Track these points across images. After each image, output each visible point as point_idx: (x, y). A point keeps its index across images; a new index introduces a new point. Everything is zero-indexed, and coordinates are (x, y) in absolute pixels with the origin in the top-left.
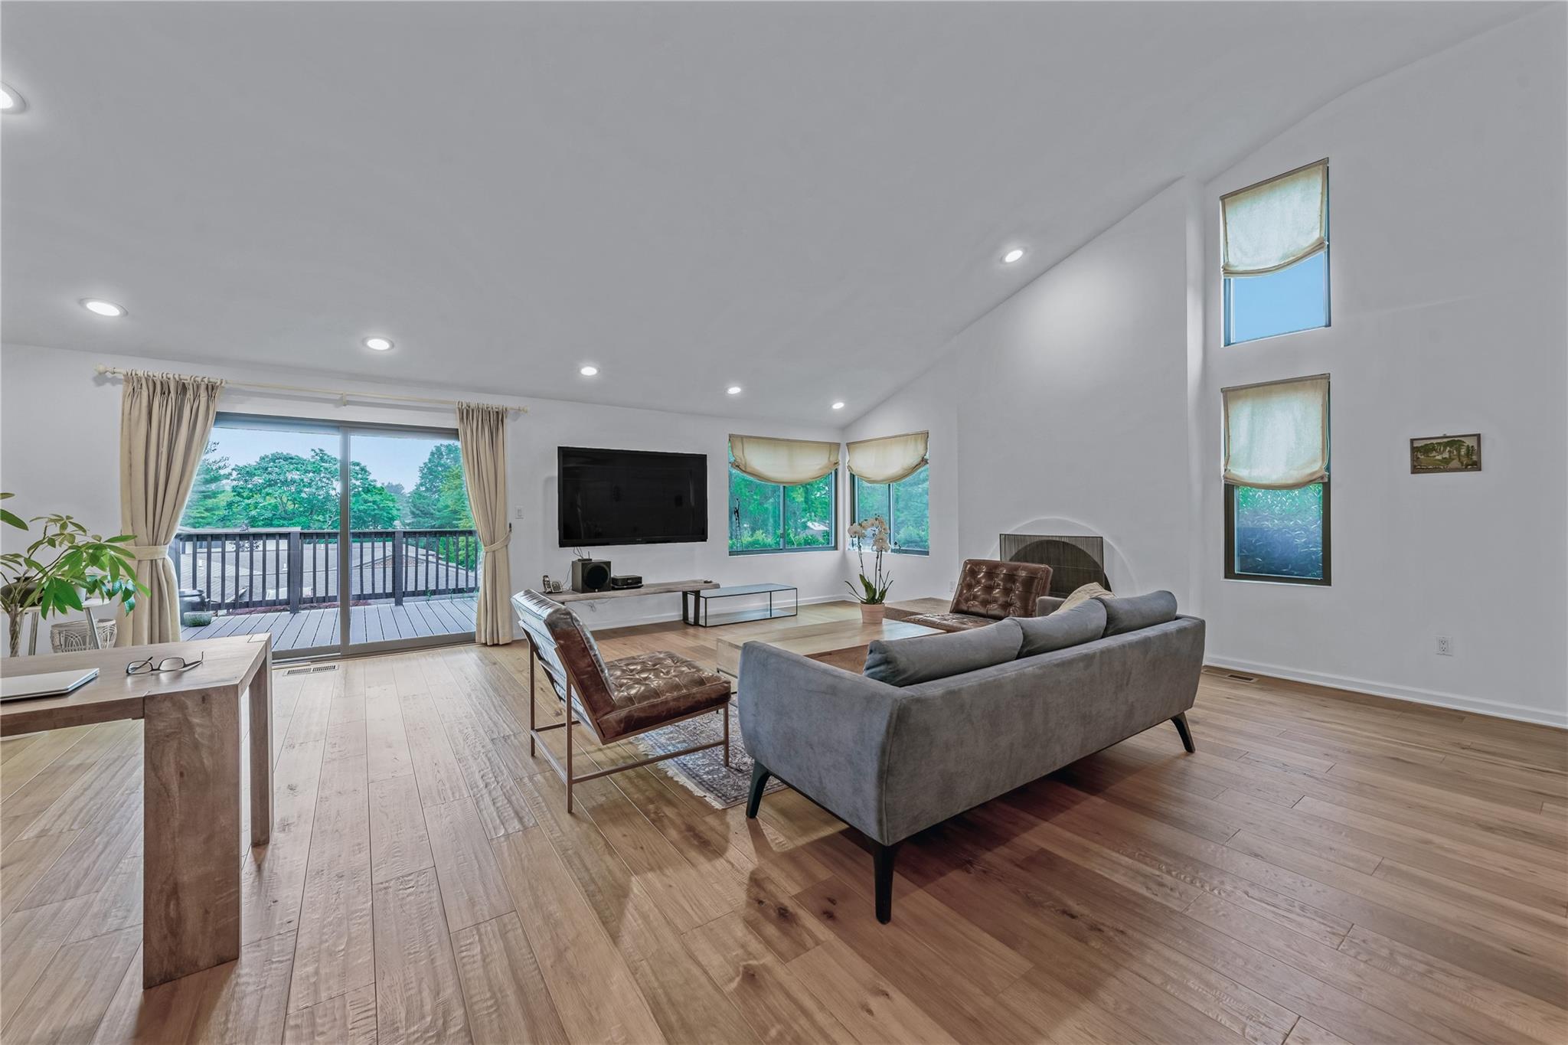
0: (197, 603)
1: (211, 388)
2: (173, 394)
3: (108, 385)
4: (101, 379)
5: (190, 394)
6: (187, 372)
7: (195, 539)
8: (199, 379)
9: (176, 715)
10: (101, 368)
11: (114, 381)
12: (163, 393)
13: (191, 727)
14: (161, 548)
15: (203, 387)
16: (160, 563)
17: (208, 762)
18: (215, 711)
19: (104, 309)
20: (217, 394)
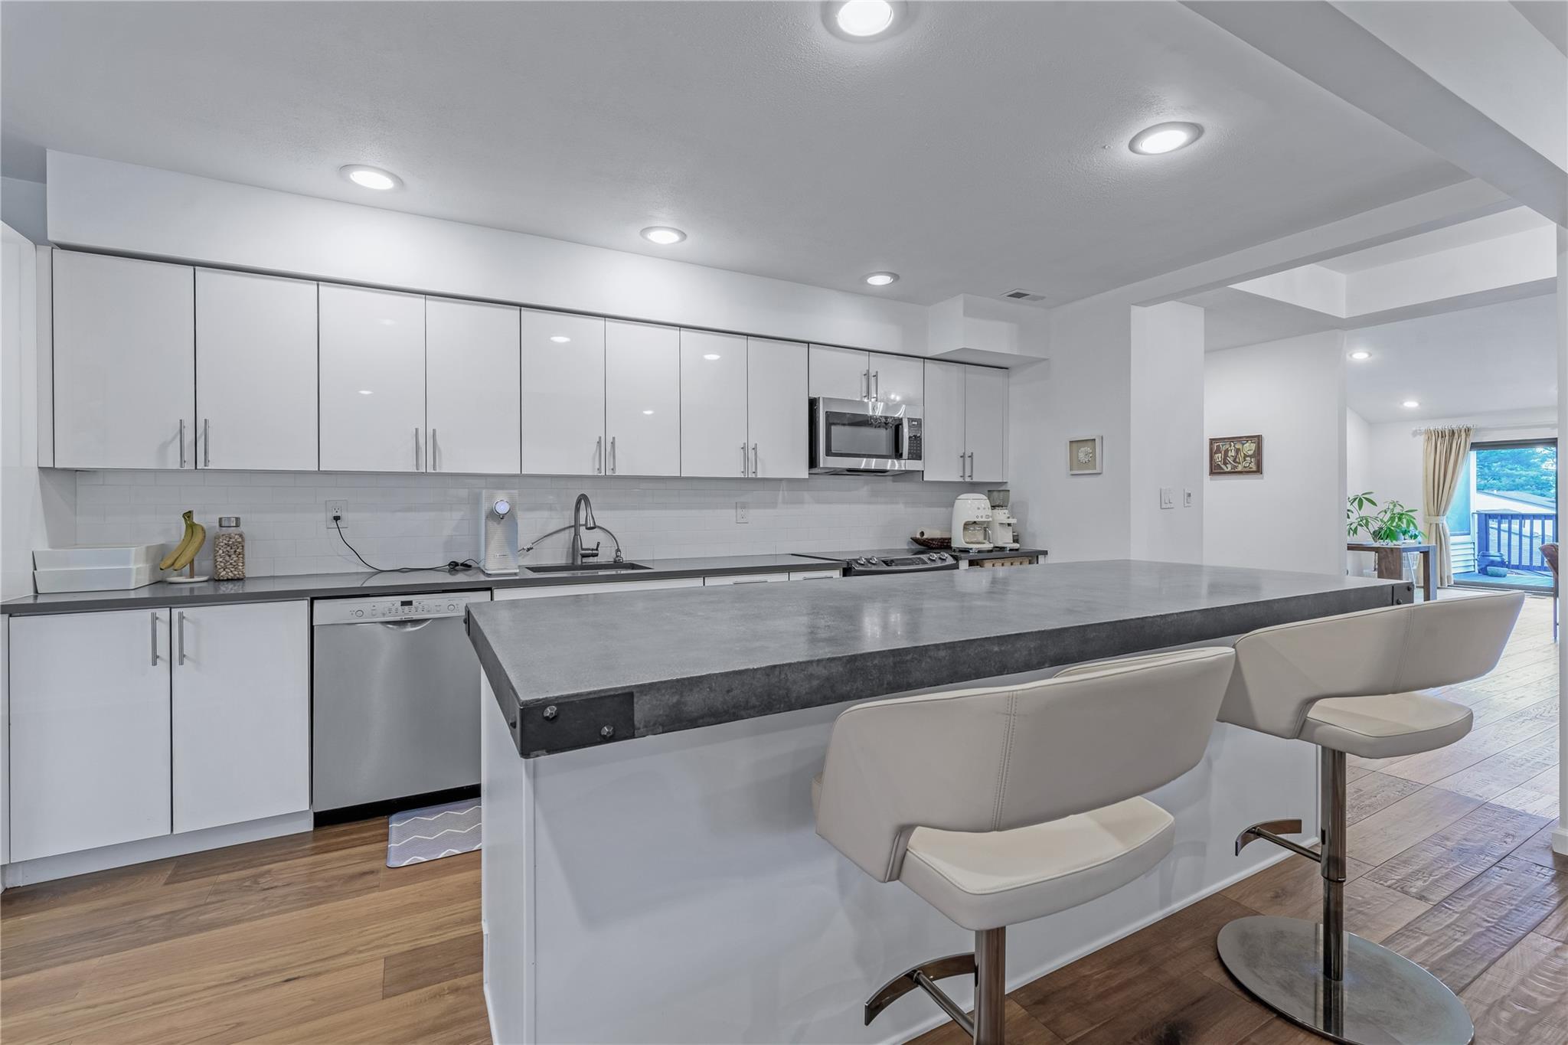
0: (1499, 562)
1: (1468, 431)
2: (1447, 438)
3: (1418, 436)
4: (1415, 434)
5: (1456, 435)
6: (1455, 424)
7: (1499, 518)
8: (1461, 427)
9: (1385, 553)
10: (1414, 429)
11: (1420, 434)
12: (1442, 437)
13: (1388, 557)
14: (1440, 518)
15: (1463, 431)
16: (1441, 525)
17: (1392, 567)
18: (1395, 554)
19: (1411, 404)
20: (1471, 433)
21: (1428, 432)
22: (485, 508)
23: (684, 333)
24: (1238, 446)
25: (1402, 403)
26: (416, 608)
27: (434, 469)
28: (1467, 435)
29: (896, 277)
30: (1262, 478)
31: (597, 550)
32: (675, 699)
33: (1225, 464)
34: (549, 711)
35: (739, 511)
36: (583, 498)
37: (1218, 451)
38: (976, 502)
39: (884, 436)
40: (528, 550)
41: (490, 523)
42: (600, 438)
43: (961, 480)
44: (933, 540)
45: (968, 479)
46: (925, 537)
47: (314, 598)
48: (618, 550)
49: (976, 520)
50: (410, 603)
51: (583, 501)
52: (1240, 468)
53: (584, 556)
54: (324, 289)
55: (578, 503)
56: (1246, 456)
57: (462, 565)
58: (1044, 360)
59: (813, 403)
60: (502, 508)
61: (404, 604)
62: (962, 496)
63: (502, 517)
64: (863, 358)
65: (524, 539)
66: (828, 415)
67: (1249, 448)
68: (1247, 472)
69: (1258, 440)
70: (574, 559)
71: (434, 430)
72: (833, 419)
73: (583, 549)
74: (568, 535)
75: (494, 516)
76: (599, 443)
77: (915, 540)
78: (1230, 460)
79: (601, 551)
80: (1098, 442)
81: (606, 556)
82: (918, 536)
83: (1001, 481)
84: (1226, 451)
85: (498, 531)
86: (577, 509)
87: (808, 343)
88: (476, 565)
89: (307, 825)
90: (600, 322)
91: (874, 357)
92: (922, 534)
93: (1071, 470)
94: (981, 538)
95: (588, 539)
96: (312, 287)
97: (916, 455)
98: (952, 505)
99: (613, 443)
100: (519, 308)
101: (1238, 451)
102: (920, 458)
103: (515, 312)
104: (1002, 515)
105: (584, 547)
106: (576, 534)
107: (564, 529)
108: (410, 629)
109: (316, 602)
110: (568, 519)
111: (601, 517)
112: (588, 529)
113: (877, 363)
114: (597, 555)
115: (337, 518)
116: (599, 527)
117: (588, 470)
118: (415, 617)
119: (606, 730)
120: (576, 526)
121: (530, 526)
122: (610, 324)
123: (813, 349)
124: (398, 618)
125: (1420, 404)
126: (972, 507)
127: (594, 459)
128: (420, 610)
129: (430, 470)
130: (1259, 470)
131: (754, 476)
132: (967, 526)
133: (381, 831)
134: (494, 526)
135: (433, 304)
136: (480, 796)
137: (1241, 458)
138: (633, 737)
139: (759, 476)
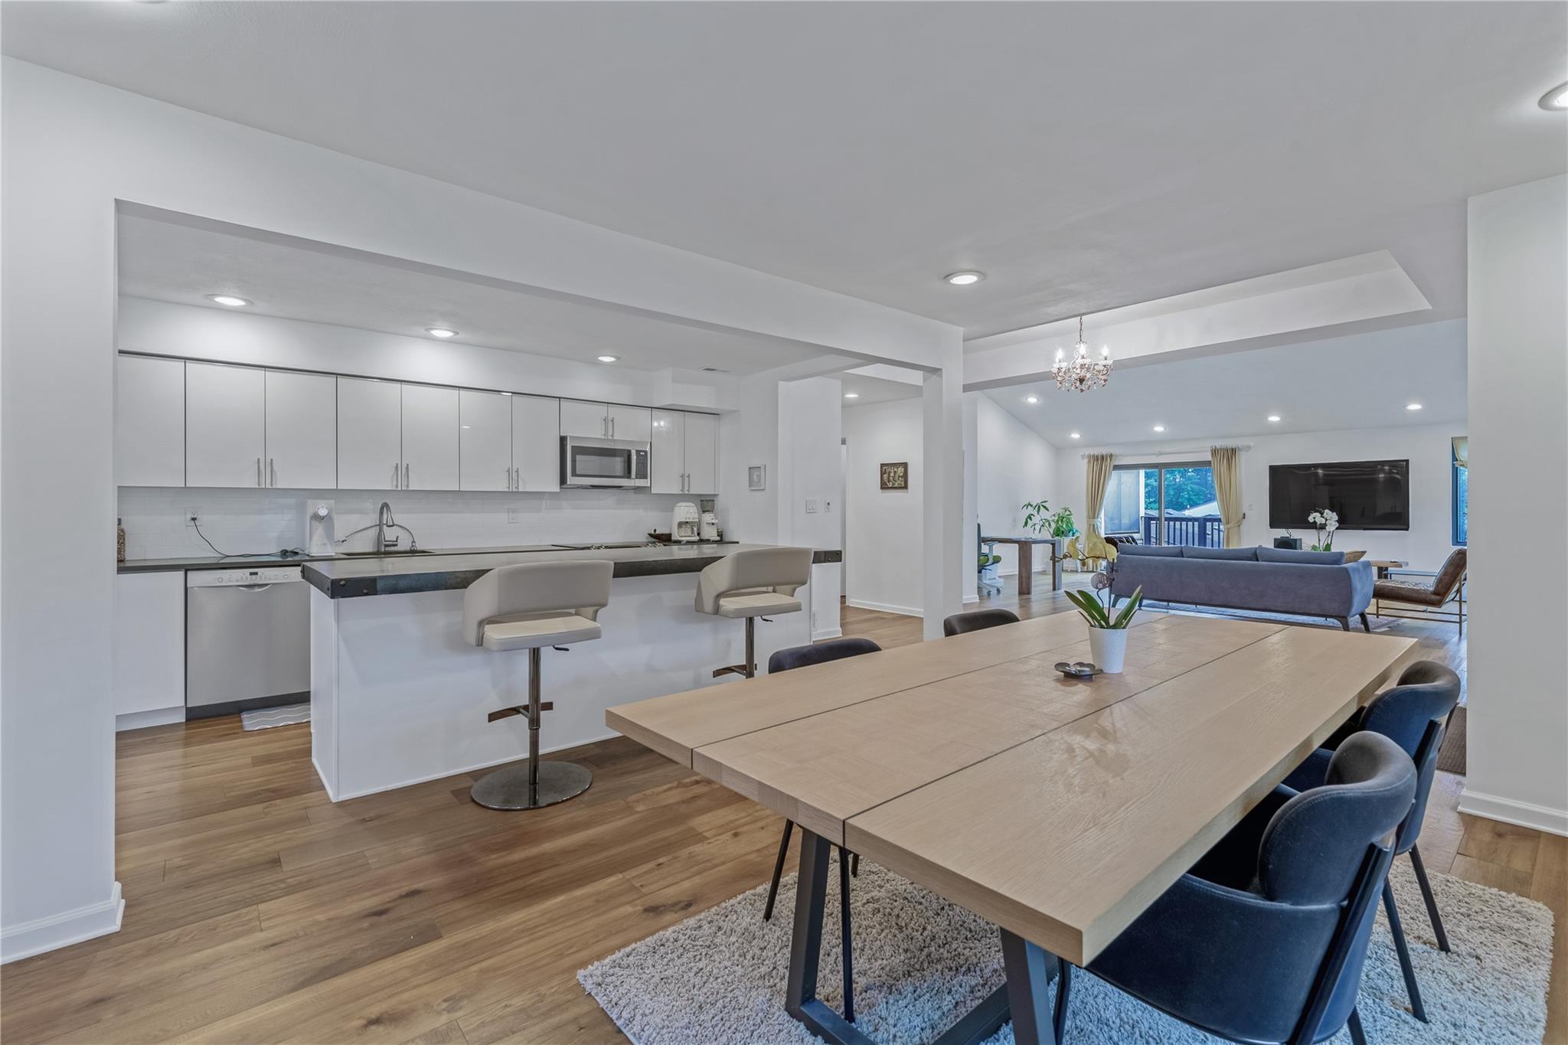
2: (1100, 461)
4: (1081, 457)
5: (1104, 459)
8: (1107, 452)
10: (1080, 453)
11: (1085, 458)
12: (1097, 460)
13: (1024, 548)
15: (1109, 455)
19: (1076, 436)
20: (1113, 458)
21: (1089, 456)
22: (310, 512)
23: (462, 392)
24: (895, 469)
25: (1070, 434)
26: (261, 578)
27: (272, 486)
28: (1111, 459)
29: (618, 358)
30: (907, 492)
31: (396, 541)
32: (394, 582)
33: (889, 482)
34: (342, 583)
35: (511, 514)
36: (385, 506)
37: (885, 473)
38: (686, 508)
39: (618, 463)
40: (343, 541)
41: (313, 522)
42: (397, 464)
43: (681, 493)
44: (662, 535)
45: (686, 492)
46: (657, 533)
47: (187, 569)
48: (414, 542)
49: (687, 520)
50: (256, 574)
51: (385, 509)
52: (896, 485)
53: (386, 546)
54: (189, 365)
55: (382, 508)
56: (899, 476)
57: (291, 552)
58: (736, 411)
59: (563, 440)
60: (323, 512)
61: (251, 574)
62: (679, 504)
63: (323, 518)
64: (603, 409)
65: (339, 534)
66: (573, 447)
67: (901, 470)
68: (901, 488)
69: (905, 465)
70: (378, 546)
71: (272, 460)
72: (577, 450)
73: (385, 541)
74: (374, 532)
75: (316, 517)
76: (397, 468)
77: (650, 535)
78: (891, 479)
79: (399, 542)
80: (762, 470)
81: (404, 545)
82: (653, 532)
83: (713, 493)
84: (890, 473)
85: (320, 529)
86: (381, 513)
87: (560, 398)
88: (302, 552)
89: (181, 718)
90: (398, 385)
91: (612, 409)
92: (655, 531)
93: (750, 486)
94: (690, 533)
95: (390, 534)
96: (181, 364)
97: (642, 475)
98: (673, 511)
99: (407, 468)
100: (335, 376)
101: (895, 472)
102: (645, 477)
103: (333, 379)
104: (708, 518)
105: (386, 539)
106: (381, 530)
107: (371, 527)
108: (257, 590)
109: (189, 573)
110: (373, 519)
111: (399, 518)
112: (389, 526)
113: (613, 411)
114: (396, 545)
115: (194, 519)
116: (397, 525)
117: (387, 486)
118: (260, 583)
119: (365, 591)
120: (380, 525)
121: (344, 524)
122: (405, 387)
123: (564, 403)
124: (247, 583)
125: (1081, 436)
126: (686, 511)
127: (393, 477)
128: (263, 578)
129: (269, 487)
130: (905, 487)
131: (516, 490)
132: (680, 524)
133: (238, 724)
134: (315, 524)
135: (270, 374)
136: (309, 701)
137: (896, 479)
138: (376, 594)
139: (520, 490)
